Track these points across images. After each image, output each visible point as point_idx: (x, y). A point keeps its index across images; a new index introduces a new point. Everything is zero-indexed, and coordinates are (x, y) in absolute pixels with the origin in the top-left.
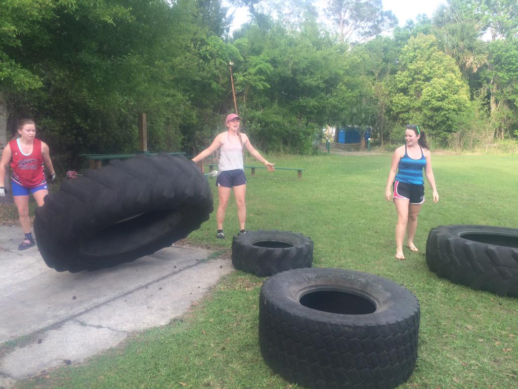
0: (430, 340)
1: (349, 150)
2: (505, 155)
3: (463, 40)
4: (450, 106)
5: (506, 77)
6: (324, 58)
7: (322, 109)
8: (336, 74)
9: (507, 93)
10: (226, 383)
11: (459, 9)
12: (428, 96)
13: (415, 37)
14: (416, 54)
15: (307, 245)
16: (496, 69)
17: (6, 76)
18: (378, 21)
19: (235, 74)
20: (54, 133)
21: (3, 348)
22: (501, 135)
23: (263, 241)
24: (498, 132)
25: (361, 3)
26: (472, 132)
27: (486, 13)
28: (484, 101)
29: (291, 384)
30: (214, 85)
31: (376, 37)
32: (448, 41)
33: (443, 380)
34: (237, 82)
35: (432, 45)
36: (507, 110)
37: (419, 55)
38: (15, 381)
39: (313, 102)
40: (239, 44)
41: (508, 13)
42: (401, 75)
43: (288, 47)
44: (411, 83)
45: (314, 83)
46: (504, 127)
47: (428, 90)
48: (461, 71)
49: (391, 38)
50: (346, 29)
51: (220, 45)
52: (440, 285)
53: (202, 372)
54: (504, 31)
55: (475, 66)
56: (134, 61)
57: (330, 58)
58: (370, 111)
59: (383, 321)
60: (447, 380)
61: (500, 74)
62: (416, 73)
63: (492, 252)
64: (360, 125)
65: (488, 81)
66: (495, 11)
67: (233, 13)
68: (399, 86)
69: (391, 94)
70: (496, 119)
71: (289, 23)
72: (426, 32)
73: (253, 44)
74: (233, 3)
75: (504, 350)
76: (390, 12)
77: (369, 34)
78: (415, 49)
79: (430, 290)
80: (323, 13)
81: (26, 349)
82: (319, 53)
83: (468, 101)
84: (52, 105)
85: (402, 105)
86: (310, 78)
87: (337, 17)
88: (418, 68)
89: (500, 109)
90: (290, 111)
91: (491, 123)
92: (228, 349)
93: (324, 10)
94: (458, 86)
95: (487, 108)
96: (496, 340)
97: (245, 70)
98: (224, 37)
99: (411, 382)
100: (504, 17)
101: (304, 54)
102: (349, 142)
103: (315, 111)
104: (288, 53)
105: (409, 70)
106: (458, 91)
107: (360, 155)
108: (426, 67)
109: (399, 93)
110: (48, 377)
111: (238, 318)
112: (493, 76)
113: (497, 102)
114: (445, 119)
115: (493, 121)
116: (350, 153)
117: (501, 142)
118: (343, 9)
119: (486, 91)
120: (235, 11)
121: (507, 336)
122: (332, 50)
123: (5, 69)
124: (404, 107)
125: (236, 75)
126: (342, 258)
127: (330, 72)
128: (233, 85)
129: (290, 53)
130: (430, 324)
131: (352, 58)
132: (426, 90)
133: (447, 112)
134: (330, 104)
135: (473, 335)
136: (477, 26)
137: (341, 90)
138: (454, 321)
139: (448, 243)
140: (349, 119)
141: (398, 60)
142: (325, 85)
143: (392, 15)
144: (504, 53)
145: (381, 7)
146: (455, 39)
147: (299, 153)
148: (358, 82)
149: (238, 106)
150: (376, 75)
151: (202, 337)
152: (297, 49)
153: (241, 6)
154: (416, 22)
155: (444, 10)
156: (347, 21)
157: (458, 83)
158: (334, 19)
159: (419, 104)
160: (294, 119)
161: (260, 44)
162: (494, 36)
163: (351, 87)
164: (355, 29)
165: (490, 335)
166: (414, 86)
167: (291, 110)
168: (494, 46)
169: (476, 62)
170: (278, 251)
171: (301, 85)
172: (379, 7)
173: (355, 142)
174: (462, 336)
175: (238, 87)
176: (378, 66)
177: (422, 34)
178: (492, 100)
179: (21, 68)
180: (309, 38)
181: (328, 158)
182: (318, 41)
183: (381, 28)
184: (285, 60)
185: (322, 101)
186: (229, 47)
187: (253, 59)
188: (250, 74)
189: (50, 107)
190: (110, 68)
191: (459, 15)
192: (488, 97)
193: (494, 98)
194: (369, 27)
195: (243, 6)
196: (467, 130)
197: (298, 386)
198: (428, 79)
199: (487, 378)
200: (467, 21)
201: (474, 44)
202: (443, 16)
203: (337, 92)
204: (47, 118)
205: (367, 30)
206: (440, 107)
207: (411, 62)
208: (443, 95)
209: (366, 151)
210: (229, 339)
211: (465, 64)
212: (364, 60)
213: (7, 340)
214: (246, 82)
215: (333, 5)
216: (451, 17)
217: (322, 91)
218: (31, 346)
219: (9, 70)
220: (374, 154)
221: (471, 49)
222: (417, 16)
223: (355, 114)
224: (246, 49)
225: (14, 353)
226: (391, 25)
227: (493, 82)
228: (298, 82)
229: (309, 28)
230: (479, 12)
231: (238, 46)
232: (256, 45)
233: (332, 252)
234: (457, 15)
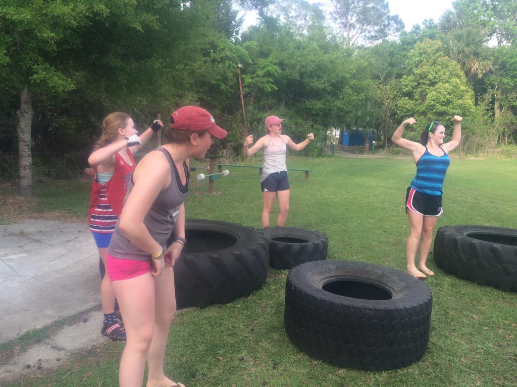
0: (439, 327)
1: (353, 152)
2: (509, 160)
3: (468, 46)
4: (454, 111)
5: (510, 83)
6: (331, 62)
7: (327, 111)
8: (343, 77)
9: (512, 99)
10: (258, 358)
11: (466, 16)
12: (432, 100)
13: (421, 42)
14: (422, 59)
15: (322, 241)
16: (501, 75)
17: (42, 79)
18: (384, 25)
19: (243, 76)
20: (71, 131)
21: (53, 326)
22: (505, 140)
23: (281, 236)
24: (501, 137)
25: (368, 8)
26: (476, 137)
27: (492, 19)
28: (488, 106)
29: (316, 361)
30: (223, 86)
31: (383, 41)
32: (453, 46)
33: (452, 360)
34: (245, 84)
35: (438, 50)
36: (510, 116)
37: (425, 60)
38: (69, 354)
39: (319, 105)
40: (247, 46)
41: (514, 19)
42: (406, 79)
43: (296, 50)
44: (416, 87)
45: (321, 86)
46: (508, 132)
47: (433, 95)
48: (466, 76)
49: (398, 43)
50: (352, 33)
51: (229, 48)
52: (448, 280)
53: (236, 349)
54: (510, 37)
55: (480, 71)
56: (157, 65)
57: (337, 61)
58: (374, 114)
59: (400, 306)
60: (456, 360)
61: (505, 81)
62: (422, 78)
63: (497, 249)
64: (365, 127)
65: (493, 87)
66: (501, 18)
67: (243, 16)
68: (404, 90)
69: (396, 98)
70: (500, 125)
71: (296, 25)
72: (432, 37)
73: (261, 47)
74: (243, 7)
75: (507, 337)
76: (397, 16)
77: (375, 38)
78: (421, 54)
79: (437, 284)
80: (330, 16)
81: (74, 327)
82: (326, 57)
83: (473, 107)
84: (68, 104)
85: (407, 109)
86: (317, 81)
87: (343, 21)
88: (424, 73)
89: (504, 115)
90: (296, 113)
91: (495, 129)
92: (256, 330)
93: (331, 13)
94: (463, 91)
95: (491, 113)
96: (499, 328)
97: (254, 73)
98: (233, 39)
99: (424, 361)
100: (510, 24)
101: (311, 57)
102: (353, 145)
103: (321, 113)
104: (296, 57)
105: (414, 74)
106: (462, 96)
107: (364, 157)
108: (432, 72)
109: (404, 97)
110: (98, 350)
111: (263, 305)
112: (497, 82)
113: (501, 107)
114: (450, 123)
115: (497, 126)
116: (354, 155)
117: (504, 147)
118: (350, 13)
119: (491, 96)
120: (245, 14)
121: (510, 325)
122: (339, 54)
123: (40, 71)
124: (408, 111)
125: (245, 78)
126: (354, 254)
127: (337, 75)
128: (241, 86)
129: (298, 57)
130: (439, 313)
131: (359, 62)
132: (431, 95)
133: (451, 117)
134: (336, 107)
135: (479, 324)
136: (482, 32)
137: (347, 93)
138: (461, 311)
139: (455, 241)
140: (354, 122)
141: (403, 64)
142: (331, 88)
143: (399, 20)
144: (509, 59)
145: (388, 11)
146: (461, 45)
147: (305, 155)
148: (364, 86)
149: (245, 108)
150: (382, 79)
151: (231, 320)
152: (305, 52)
153: (251, 10)
154: (422, 27)
155: (451, 16)
156: (354, 25)
157: (462, 88)
158: (341, 23)
159: (424, 109)
160: (300, 121)
161: (268, 47)
162: (500, 42)
163: (357, 90)
164: (361, 33)
165: (494, 324)
166: (419, 90)
167: (298, 112)
168: (499, 52)
169: (481, 68)
170: (296, 246)
171: (308, 87)
172: (386, 11)
173: (359, 145)
174: (468, 325)
175: (246, 89)
176: (383, 70)
177: (428, 39)
178: (496, 106)
179: (55, 71)
180: (316, 41)
181: (333, 159)
182: (325, 45)
183: (387, 32)
184: (293, 63)
185: (328, 104)
186: (237, 49)
187: (262, 61)
188: (258, 76)
189: (66, 106)
190: (134, 71)
191: (465, 21)
192: (493, 102)
193: (498, 103)
194: (375, 31)
195: (253, 9)
196: (471, 134)
197: (323, 362)
198: (433, 84)
199: (492, 359)
200: (473, 27)
201: (480, 50)
202: (449, 22)
203: (343, 95)
204: (63, 117)
205: (373, 34)
206: (445, 111)
207: (416, 67)
208: (448, 100)
209: (370, 153)
210: (256, 322)
211: (470, 69)
212: (370, 64)
213: (56, 319)
214: (255, 84)
215: (340, 9)
216: (457, 23)
217: (329, 94)
218: (78, 325)
219: (44, 73)
220: (379, 156)
221: (476, 54)
222: (424, 21)
223: (360, 117)
224: (254, 52)
225: (63, 330)
226: (398, 30)
227: (498, 88)
228: (305, 85)
229: (317, 31)
230: (486, 18)
231: (248, 48)
232: (265, 48)
233: (344, 248)
234: (463, 21)
